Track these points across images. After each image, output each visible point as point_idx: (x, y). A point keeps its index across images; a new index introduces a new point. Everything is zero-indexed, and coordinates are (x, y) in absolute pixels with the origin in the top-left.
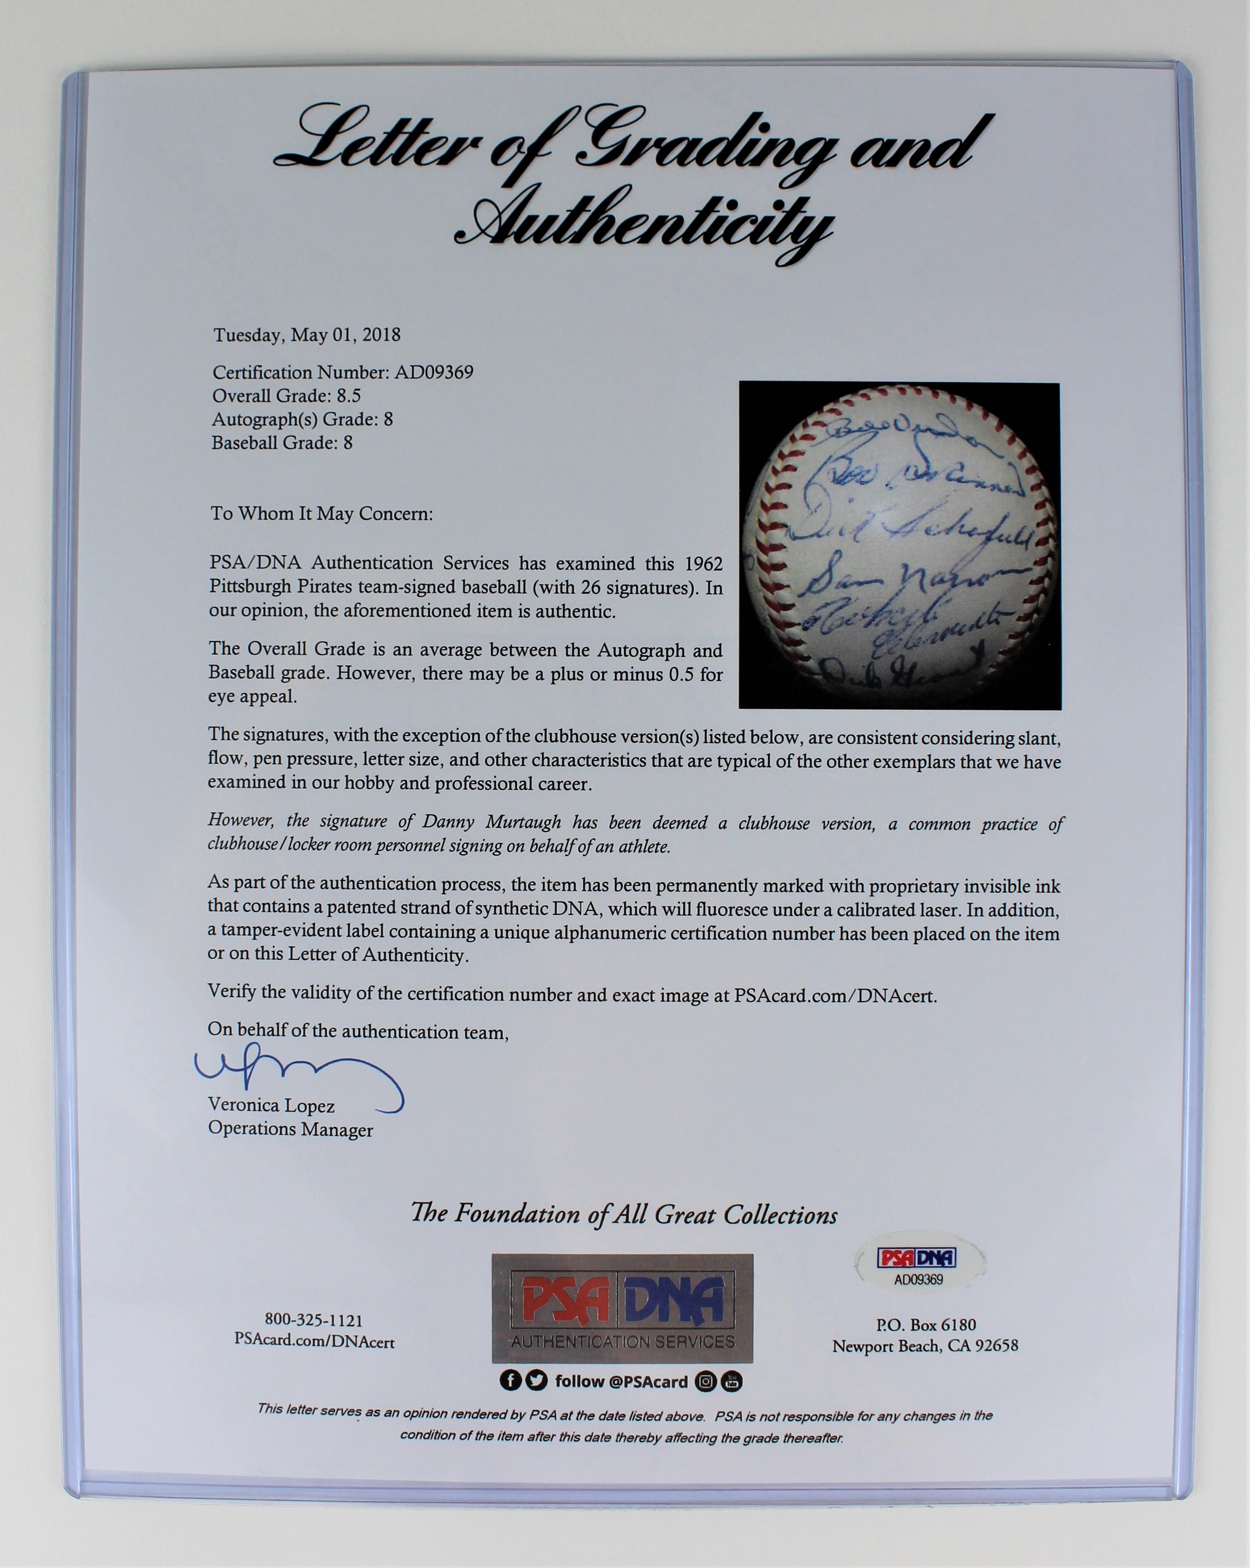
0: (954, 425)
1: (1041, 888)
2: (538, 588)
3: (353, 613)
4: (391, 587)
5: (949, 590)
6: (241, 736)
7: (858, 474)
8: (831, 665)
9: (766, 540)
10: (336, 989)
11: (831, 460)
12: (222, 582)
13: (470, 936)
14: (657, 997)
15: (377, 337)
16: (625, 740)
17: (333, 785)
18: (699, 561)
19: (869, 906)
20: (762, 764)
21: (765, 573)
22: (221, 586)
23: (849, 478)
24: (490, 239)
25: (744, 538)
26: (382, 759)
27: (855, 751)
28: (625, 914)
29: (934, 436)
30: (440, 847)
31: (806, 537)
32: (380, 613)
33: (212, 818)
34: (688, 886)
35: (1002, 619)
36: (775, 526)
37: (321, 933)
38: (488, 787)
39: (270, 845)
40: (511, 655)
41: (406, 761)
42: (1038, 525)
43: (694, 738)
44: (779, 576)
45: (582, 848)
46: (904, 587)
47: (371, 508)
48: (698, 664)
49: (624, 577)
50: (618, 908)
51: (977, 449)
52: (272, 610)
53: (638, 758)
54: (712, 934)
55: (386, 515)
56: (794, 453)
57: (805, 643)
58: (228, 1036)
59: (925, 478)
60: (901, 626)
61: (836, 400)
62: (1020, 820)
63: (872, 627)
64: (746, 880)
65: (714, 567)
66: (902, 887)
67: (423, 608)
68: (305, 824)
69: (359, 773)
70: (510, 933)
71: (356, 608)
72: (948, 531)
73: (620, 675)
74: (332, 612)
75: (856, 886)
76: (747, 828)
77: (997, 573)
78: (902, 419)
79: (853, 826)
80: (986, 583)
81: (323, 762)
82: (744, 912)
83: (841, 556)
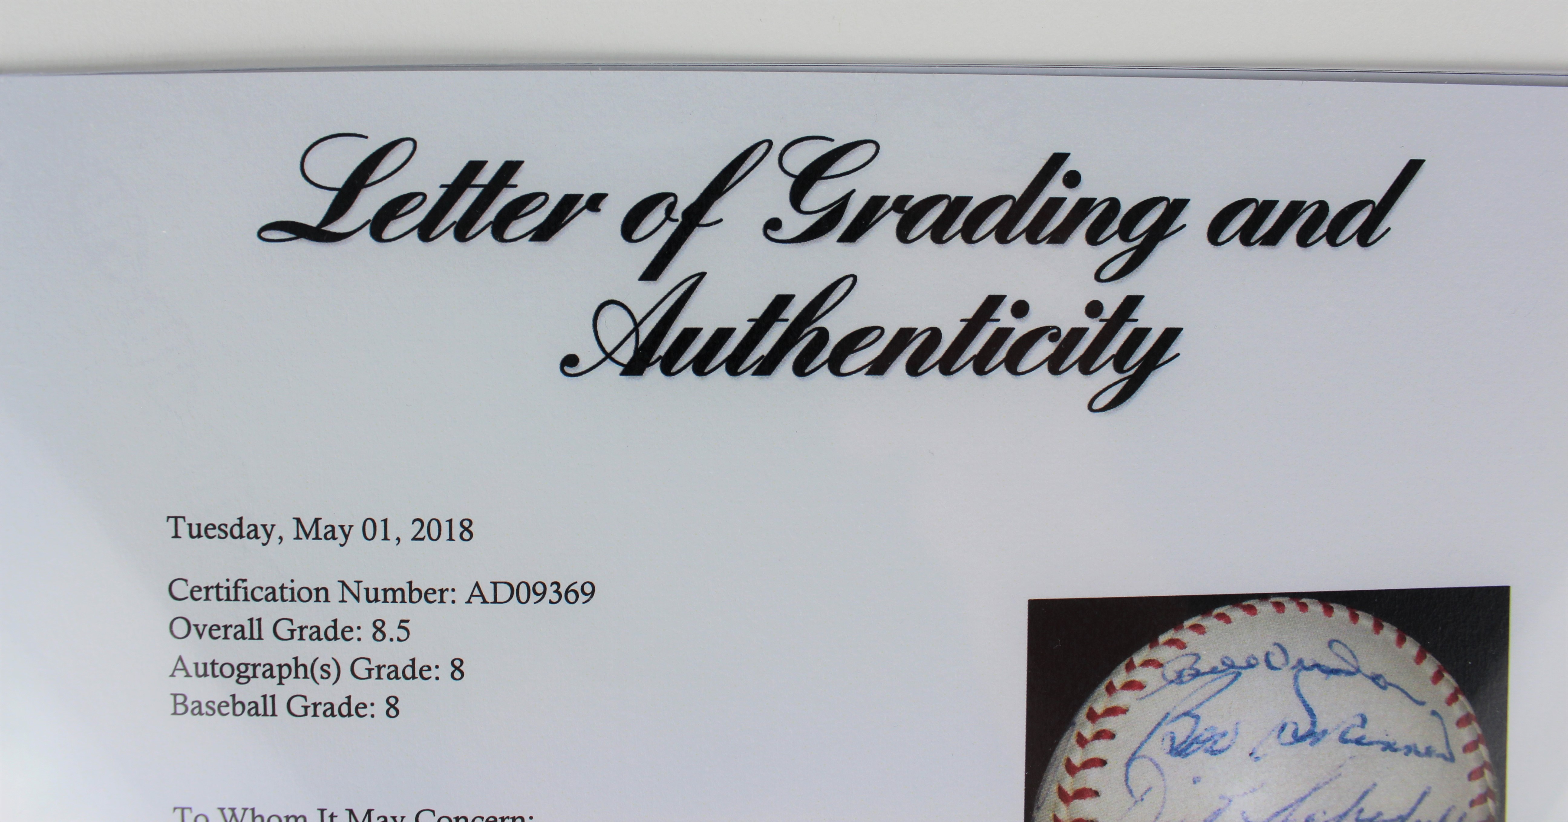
0: (1355, 658)
7: (1208, 740)
11: (1169, 718)
15: (434, 534)
23: (1195, 746)
24: (621, 369)
29: (1324, 675)
42: (1472, 804)
51: (1386, 693)
56: (1112, 711)
59: (1309, 740)
61: (1177, 626)
72: (1340, 819)
78: (1277, 651)
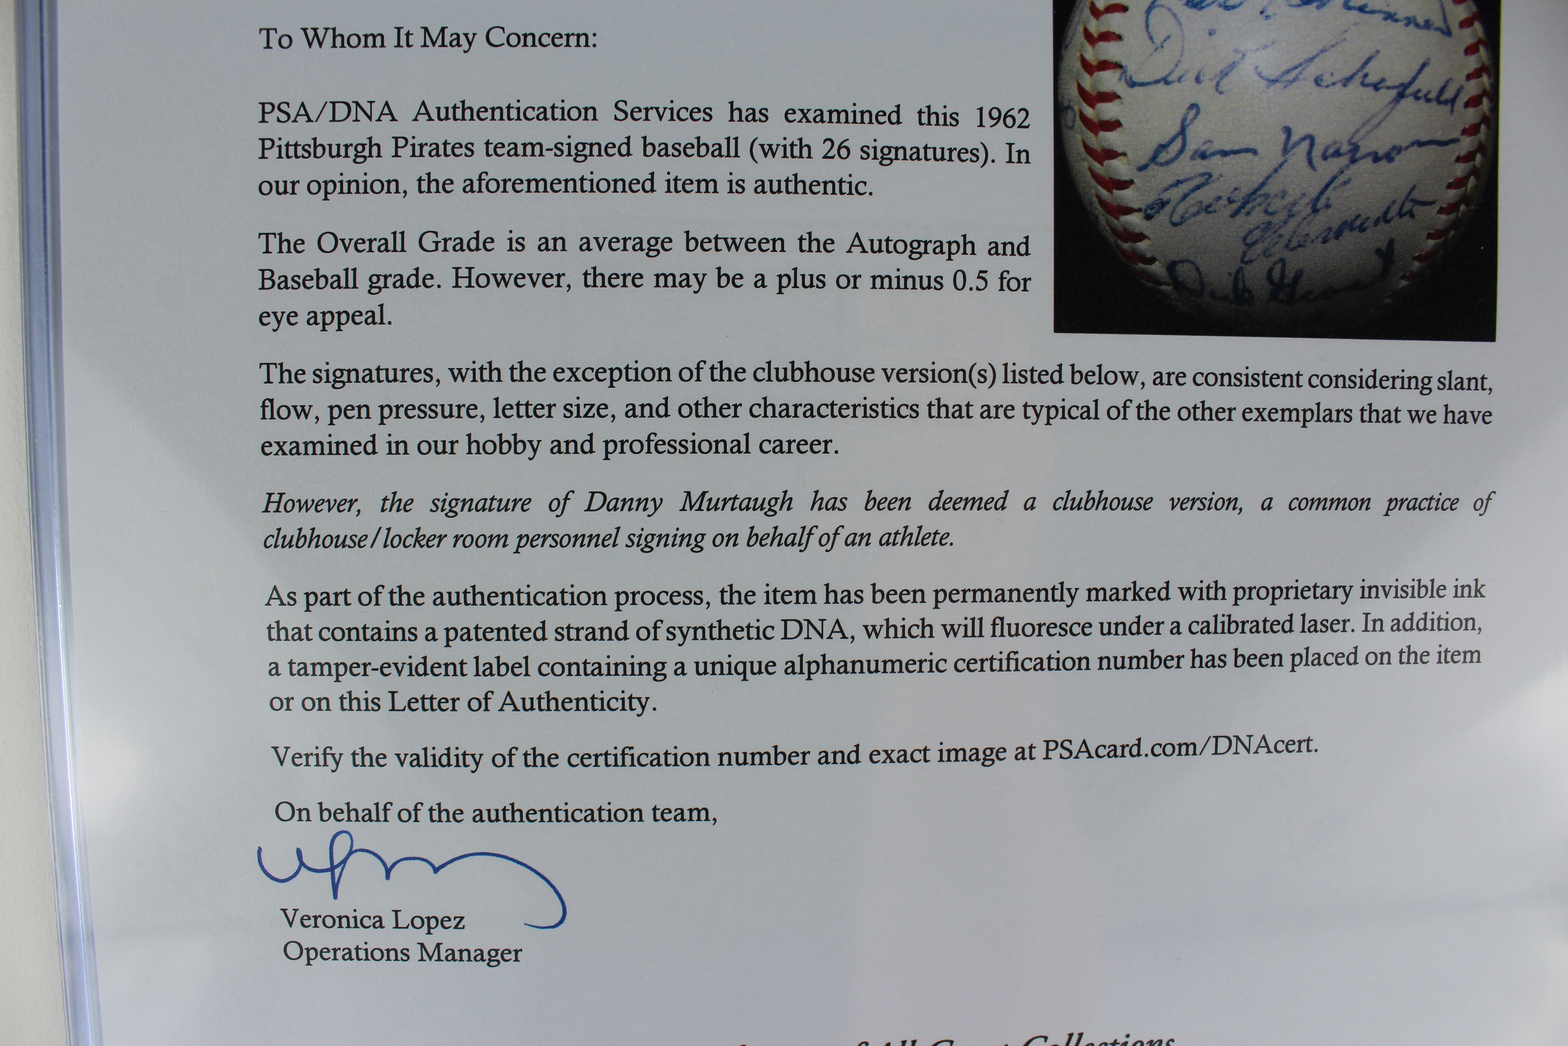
1: (1460, 591)
2: (757, 150)
3: (476, 188)
4: (534, 148)
5: (1347, 167)
6: (309, 377)
8: (1183, 271)
9: (1093, 86)
10: (460, 752)
12: (277, 143)
13: (658, 672)
14: (933, 755)
16: (888, 379)
17: (448, 449)
18: (995, 114)
19: (1232, 619)
20: (1087, 414)
21: (1090, 135)
22: (276, 150)
25: (1060, 82)
26: (523, 410)
27: (1216, 397)
28: (887, 637)
30: (611, 541)
31: (1149, 84)
32: (518, 187)
33: (269, 502)
34: (979, 594)
35: (1418, 210)
36: (1104, 65)
37: (436, 671)
38: (683, 450)
39: (357, 540)
40: (717, 250)
41: (558, 412)
42: (1469, 77)
43: (989, 375)
44: (1111, 139)
45: (824, 541)
46: (1286, 161)
47: (503, 29)
48: (995, 265)
49: (886, 135)
50: (878, 628)
52: (354, 185)
53: (907, 406)
54: (1013, 663)
55: (527, 39)
57: (1149, 238)
58: (304, 823)
59: (1315, 4)
60: (1282, 216)
62: (1436, 497)
63: (1241, 217)
64: (1062, 584)
65: (1017, 124)
66: (1278, 592)
67: (582, 179)
68: (408, 508)
69: (488, 430)
70: (718, 667)
71: (480, 180)
72: (1347, 81)
73: (879, 281)
74: (445, 186)
75: (1213, 592)
76: (1065, 508)
77: (1412, 144)
79: (1213, 505)
80: (1397, 158)
81: (433, 415)
82: (1058, 630)
83: (1198, 113)
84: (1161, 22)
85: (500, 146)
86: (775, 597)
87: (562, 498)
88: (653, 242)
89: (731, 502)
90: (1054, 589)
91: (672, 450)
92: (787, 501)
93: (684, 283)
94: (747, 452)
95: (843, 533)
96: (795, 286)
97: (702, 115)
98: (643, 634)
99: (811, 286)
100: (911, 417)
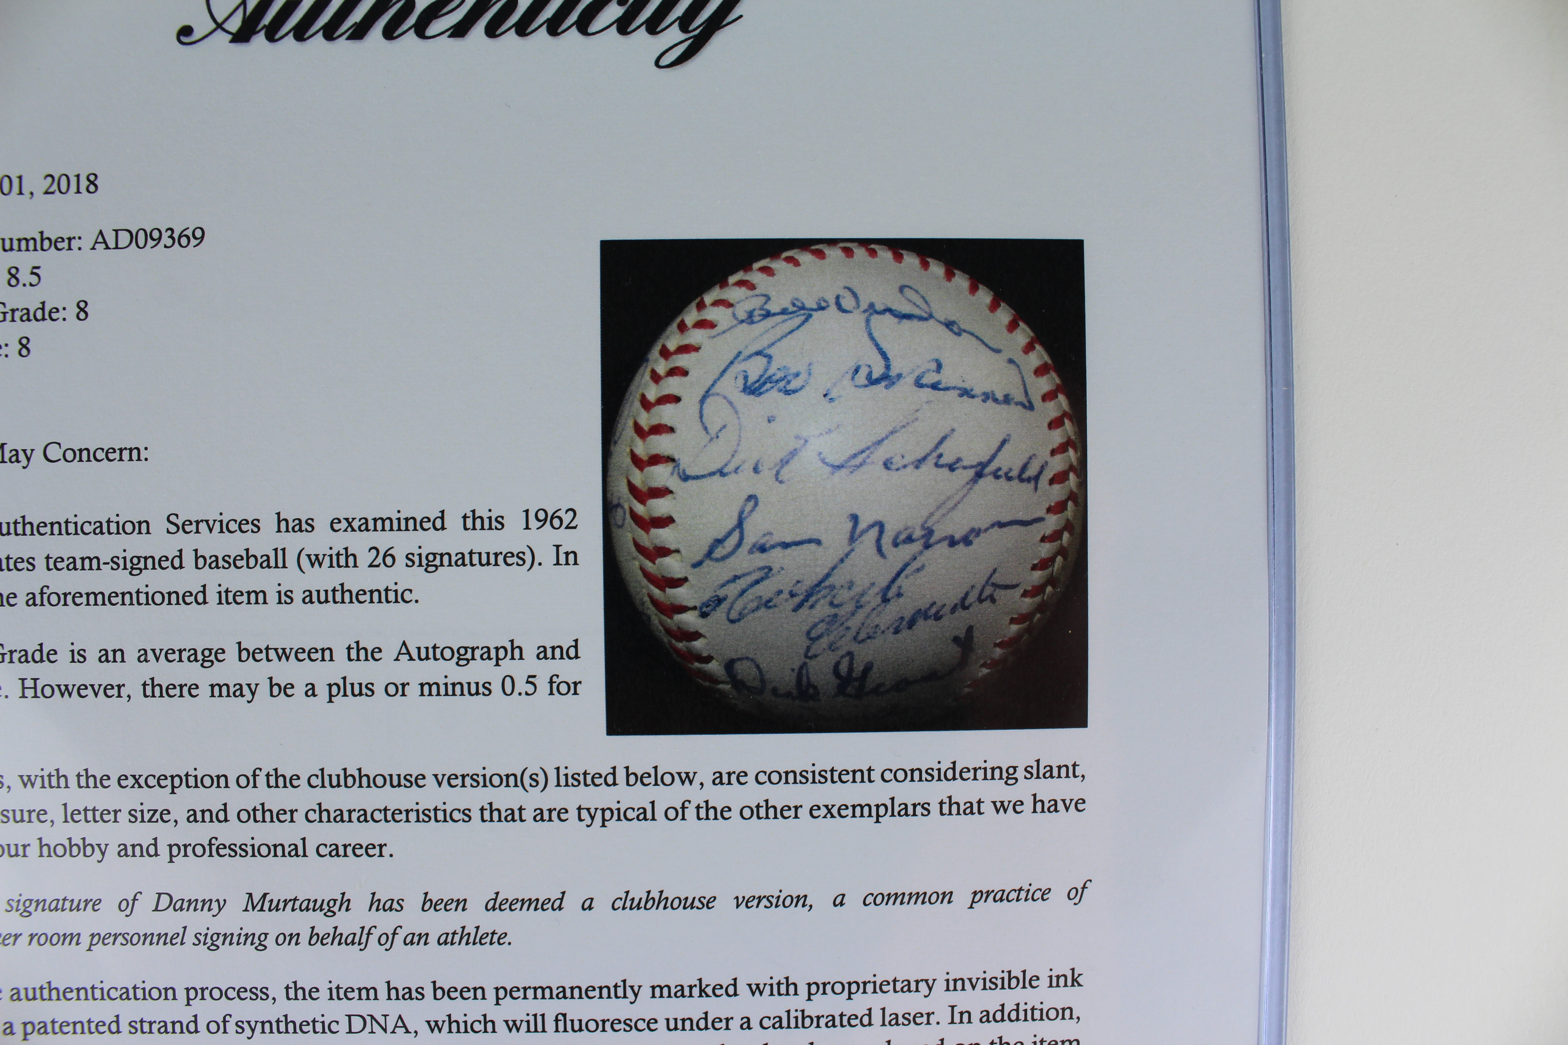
0: (926, 302)
1: (1055, 981)
2: (304, 561)
3: (38, 601)
4: (91, 562)
5: (921, 553)
7: (782, 379)
8: (743, 670)
9: (643, 482)
11: (741, 357)
15: (64, 188)
16: (440, 784)
17: (21, 852)
18: (541, 515)
19: (806, 1014)
20: (643, 815)
21: (641, 532)
23: (768, 385)
24: (230, 37)
25: (609, 479)
26: (90, 815)
27: (781, 795)
28: (450, 1031)
29: (896, 320)
30: (179, 940)
31: (703, 476)
32: (77, 601)
34: (539, 991)
35: (999, 594)
36: (656, 460)
38: (243, 854)
40: (268, 660)
41: (123, 817)
42: (1053, 453)
43: (541, 779)
44: (664, 536)
45: (383, 941)
46: (853, 550)
47: (59, 444)
48: (544, 670)
49: (431, 542)
50: (440, 1024)
51: (961, 339)
53: (459, 810)
55: (82, 455)
56: (685, 349)
57: (704, 637)
59: (883, 384)
60: (849, 607)
61: (747, 268)
62: (1026, 887)
63: (804, 611)
64: (623, 982)
65: (564, 525)
66: (854, 987)
67: (138, 592)
69: (57, 834)
71: (42, 593)
72: (919, 463)
73: (428, 688)
74: (8, 600)
75: (785, 987)
76: (624, 908)
77: (993, 525)
78: (847, 294)
79: (780, 902)
80: (976, 541)
81: (5, 820)
82: (622, 1026)
83: (756, 504)
84: (716, 411)
85: (59, 560)
86: (338, 993)
87: (130, 898)
88: (207, 653)
89: (291, 904)
90: (616, 986)
91: (233, 854)
92: (345, 903)
93: (238, 693)
94: (305, 855)
95: (401, 934)
96: (345, 695)
97: (250, 527)
98: (213, 1027)
99: (361, 694)
100: (464, 821)
